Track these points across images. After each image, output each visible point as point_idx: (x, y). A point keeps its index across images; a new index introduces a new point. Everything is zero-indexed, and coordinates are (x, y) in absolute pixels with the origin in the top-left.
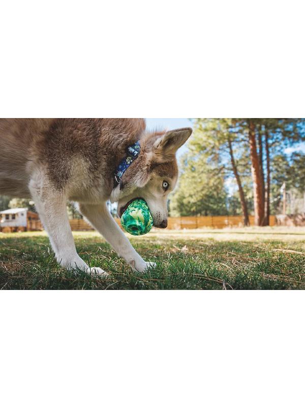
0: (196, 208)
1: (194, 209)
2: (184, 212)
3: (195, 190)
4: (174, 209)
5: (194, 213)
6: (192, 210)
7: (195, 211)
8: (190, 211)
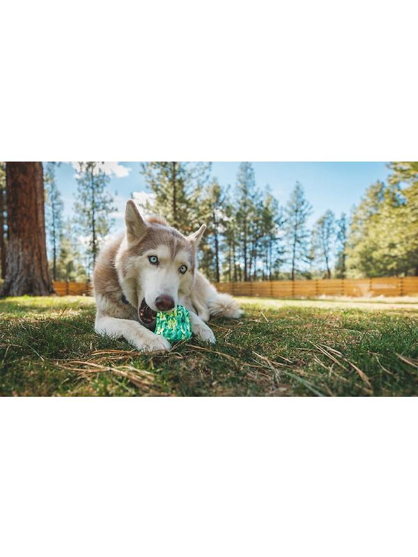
0: (397, 265)
1: (394, 265)
2: (373, 271)
3: (403, 236)
4: (354, 267)
5: (392, 273)
6: (389, 267)
7: (396, 268)
8: (385, 269)
